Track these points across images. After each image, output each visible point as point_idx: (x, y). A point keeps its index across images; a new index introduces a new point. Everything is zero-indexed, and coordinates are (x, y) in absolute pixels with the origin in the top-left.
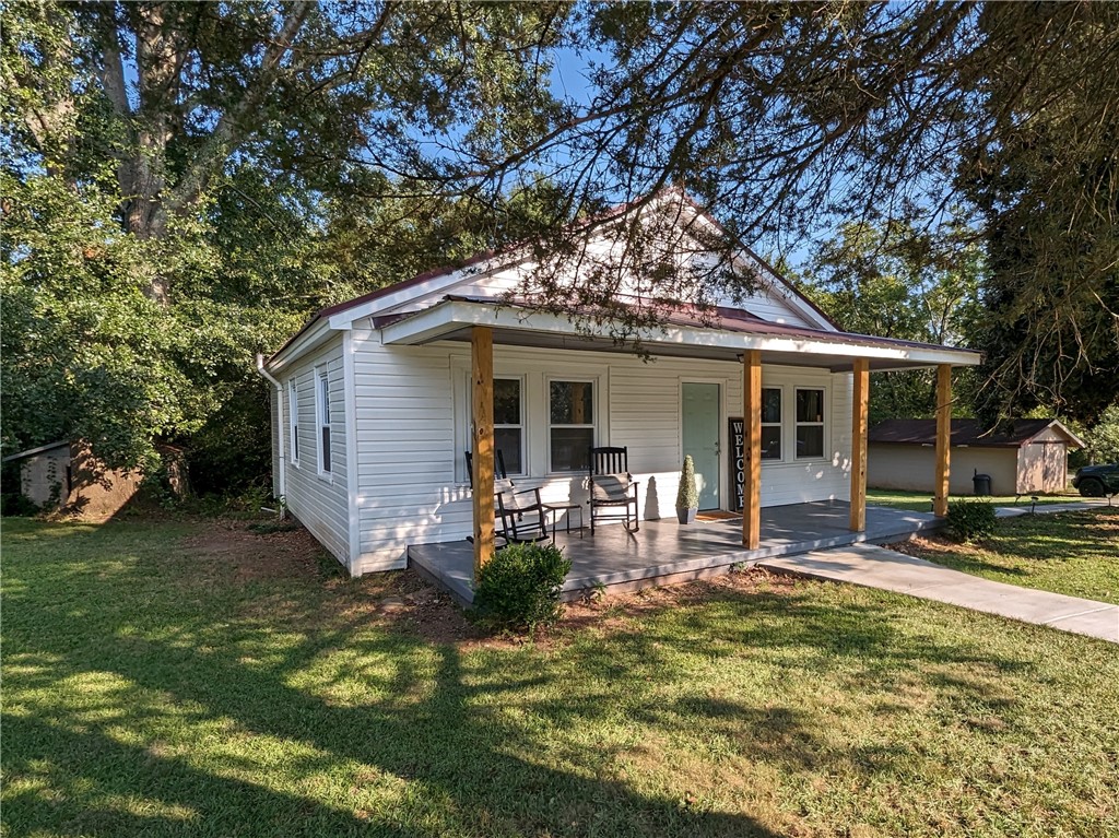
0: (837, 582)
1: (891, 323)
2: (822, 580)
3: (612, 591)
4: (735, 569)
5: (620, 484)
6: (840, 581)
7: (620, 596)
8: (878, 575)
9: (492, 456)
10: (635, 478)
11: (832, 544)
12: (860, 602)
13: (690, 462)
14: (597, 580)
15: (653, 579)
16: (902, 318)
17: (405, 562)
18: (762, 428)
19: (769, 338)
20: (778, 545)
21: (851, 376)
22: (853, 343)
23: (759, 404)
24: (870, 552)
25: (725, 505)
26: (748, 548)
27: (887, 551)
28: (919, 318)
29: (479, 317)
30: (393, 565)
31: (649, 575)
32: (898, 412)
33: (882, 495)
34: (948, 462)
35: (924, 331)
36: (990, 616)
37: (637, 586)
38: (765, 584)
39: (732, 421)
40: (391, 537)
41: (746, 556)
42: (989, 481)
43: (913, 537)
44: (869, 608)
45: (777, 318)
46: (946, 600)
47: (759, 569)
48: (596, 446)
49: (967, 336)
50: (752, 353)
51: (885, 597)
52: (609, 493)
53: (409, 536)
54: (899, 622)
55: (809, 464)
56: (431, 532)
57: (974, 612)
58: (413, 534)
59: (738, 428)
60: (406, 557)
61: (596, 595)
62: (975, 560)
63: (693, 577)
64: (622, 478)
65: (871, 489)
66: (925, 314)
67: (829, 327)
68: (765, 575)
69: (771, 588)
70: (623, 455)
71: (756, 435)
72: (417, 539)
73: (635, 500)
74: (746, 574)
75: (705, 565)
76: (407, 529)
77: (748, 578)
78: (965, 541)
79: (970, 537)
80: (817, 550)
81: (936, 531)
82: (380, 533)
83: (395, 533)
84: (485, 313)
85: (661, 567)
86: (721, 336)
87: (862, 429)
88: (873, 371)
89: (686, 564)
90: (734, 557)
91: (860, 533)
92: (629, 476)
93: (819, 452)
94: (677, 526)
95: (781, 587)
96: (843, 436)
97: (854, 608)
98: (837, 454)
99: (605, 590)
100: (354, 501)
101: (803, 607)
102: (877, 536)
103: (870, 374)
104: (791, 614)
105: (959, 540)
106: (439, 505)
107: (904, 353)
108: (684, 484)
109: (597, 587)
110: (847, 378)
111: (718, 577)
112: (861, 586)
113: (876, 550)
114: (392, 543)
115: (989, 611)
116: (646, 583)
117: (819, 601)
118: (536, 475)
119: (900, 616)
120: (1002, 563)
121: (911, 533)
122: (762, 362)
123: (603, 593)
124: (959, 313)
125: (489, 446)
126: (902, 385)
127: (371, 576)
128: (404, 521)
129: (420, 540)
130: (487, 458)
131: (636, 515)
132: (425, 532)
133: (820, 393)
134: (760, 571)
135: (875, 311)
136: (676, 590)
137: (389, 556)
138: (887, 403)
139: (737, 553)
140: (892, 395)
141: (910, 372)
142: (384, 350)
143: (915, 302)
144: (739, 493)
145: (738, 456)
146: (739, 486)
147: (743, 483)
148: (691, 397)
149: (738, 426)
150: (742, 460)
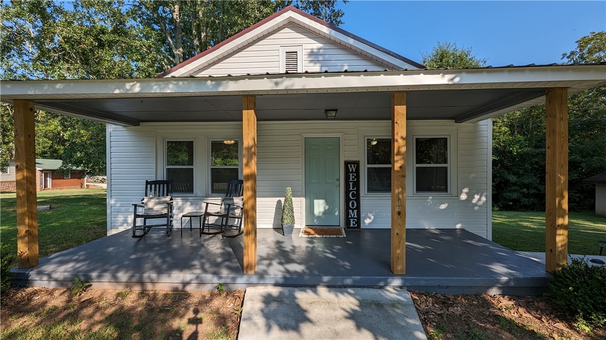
3: (107, 287)
15: (142, 284)
25: (342, 223)
26: (243, 272)
37: (127, 286)
39: (347, 163)
40: (125, 221)
41: (233, 279)
43: (494, 292)
55: (431, 198)
82: (121, 219)
89: (170, 277)
98: (465, 190)
100: (109, 202)
110: (476, 127)
111: (203, 293)
118: (201, 195)
134: (237, 298)
144: (350, 217)
145: (351, 189)
146: (351, 211)
147: (355, 209)
148: (315, 148)
149: (353, 167)
150: (355, 192)
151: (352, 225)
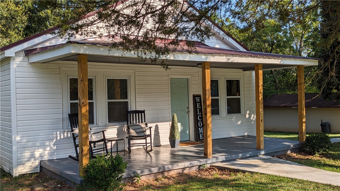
0: (252, 173)
1: (273, 44)
2: (244, 172)
3: (143, 178)
4: (201, 168)
5: (142, 128)
6: (253, 172)
7: (147, 181)
8: (271, 169)
9: (88, 114)
10: (149, 125)
11: (248, 155)
12: (263, 181)
13: (176, 117)
14: (137, 173)
15: (162, 173)
16: (279, 41)
17: (39, 169)
18: (212, 99)
19: (214, 56)
20: (222, 157)
21: (254, 73)
22: (254, 57)
23: (210, 87)
24: (267, 159)
25: (192, 138)
26: (207, 158)
27: (275, 159)
28: (288, 41)
29: (82, 50)
30: (33, 170)
31: (161, 171)
32: (279, 90)
33: (272, 134)
34: (305, 114)
35: (291, 47)
36: (327, 185)
37: (155, 176)
38: (216, 174)
39: (195, 96)
40: (32, 156)
41: (206, 161)
42: (329, 126)
43: (289, 152)
44: (268, 184)
45: (215, 45)
46: (305, 179)
47: (212, 168)
48: (129, 110)
49: (314, 50)
50: (206, 64)
51: (275, 179)
52: (137, 133)
53: (41, 156)
54: (283, 188)
55: (234, 117)
56: (51, 154)
57: (319, 184)
58: (43, 155)
59: (198, 100)
60: (39, 167)
61: (136, 180)
62: (320, 162)
63: (181, 172)
64: (143, 125)
65: (267, 132)
66: (291, 39)
67: (242, 49)
68: (216, 171)
69: (219, 176)
70: (143, 114)
71: (209, 102)
72: (44, 157)
73: (150, 136)
74: (206, 170)
75: (186, 166)
76: (40, 152)
77: (208, 172)
78: (315, 154)
79: (318, 152)
80: (240, 159)
81: (300, 149)
82: (27, 154)
83: (35, 155)
84: (86, 48)
85: (166, 167)
86: (192, 56)
87: (260, 98)
88: (264, 70)
89: (178, 165)
90: (200, 162)
91: (262, 150)
92: (146, 124)
93: (238, 111)
94: (170, 149)
95: (224, 176)
96: (250, 103)
97: (261, 183)
98: (248, 112)
99: (140, 177)
100: (15, 138)
101: (236, 184)
102: (271, 152)
103: (263, 71)
104: (231, 187)
105: (312, 153)
106: (55, 140)
107: (280, 61)
108: (173, 128)
109: (136, 177)
110: (251, 74)
111: (193, 171)
112: (264, 174)
113: (270, 158)
114: (33, 159)
115: (326, 183)
116: (159, 174)
117: (244, 181)
118: (101, 125)
119: (283, 186)
120: (334, 164)
121: (287, 150)
122: (211, 67)
123: (140, 179)
124: (309, 38)
125: (87, 109)
126: (280, 77)
127: (23, 176)
128: (38, 149)
129: (46, 158)
130: (85, 115)
131: (151, 143)
132: (48, 153)
133: (238, 82)
134: (214, 169)
135: (264, 38)
136: (174, 178)
137: (31, 166)
138: (273, 86)
139: (202, 160)
140: (275, 82)
141: (285, 70)
142: (29, 66)
143: (285, 32)
144: (199, 132)
145: (198, 114)
146: (199, 128)
147: (201, 127)
148: (175, 85)
149: (198, 99)
150: (201, 116)
151: (201, 138)
